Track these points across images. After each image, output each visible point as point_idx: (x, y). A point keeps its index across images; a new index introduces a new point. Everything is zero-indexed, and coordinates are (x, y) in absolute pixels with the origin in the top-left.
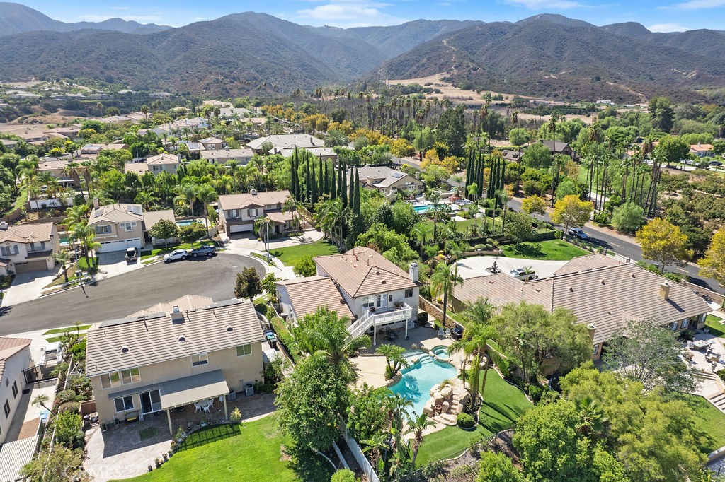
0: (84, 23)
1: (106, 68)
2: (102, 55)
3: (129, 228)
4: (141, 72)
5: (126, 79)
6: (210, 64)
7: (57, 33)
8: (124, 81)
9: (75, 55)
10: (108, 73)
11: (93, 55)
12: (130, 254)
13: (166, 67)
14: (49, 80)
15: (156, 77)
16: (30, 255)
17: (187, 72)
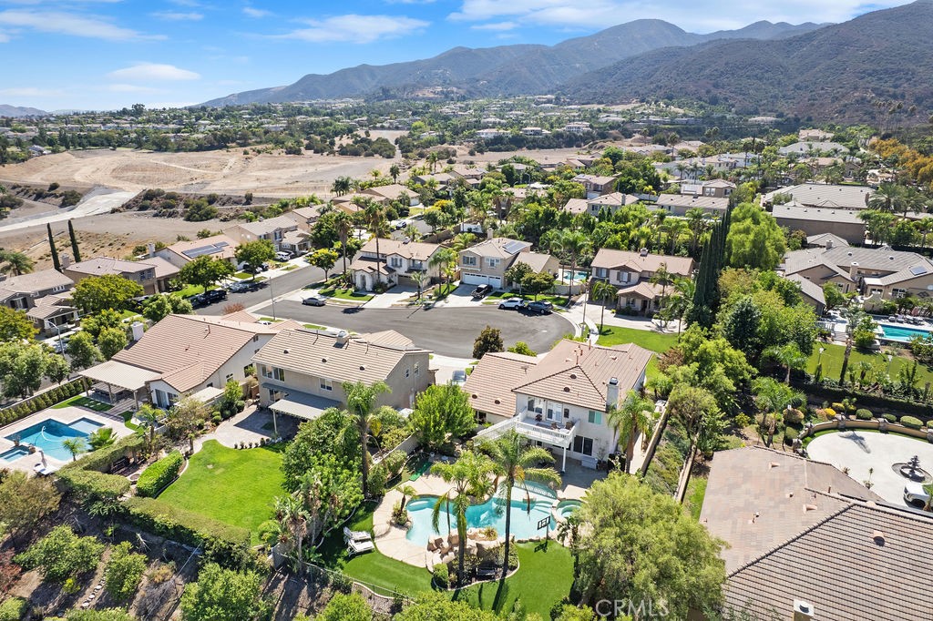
0: (720, 32)
1: (716, 86)
2: (716, 70)
3: (492, 264)
4: (757, 90)
5: (735, 99)
6: (864, 74)
7: (680, 48)
8: (730, 102)
9: (688, 72)
10: (714, 92)
11: (707, 71)
12: (479, 290)
13: (796, 82)
14: (647, 102)
15: (775, 97)
16: (410, 271)
17: (823, 89)
